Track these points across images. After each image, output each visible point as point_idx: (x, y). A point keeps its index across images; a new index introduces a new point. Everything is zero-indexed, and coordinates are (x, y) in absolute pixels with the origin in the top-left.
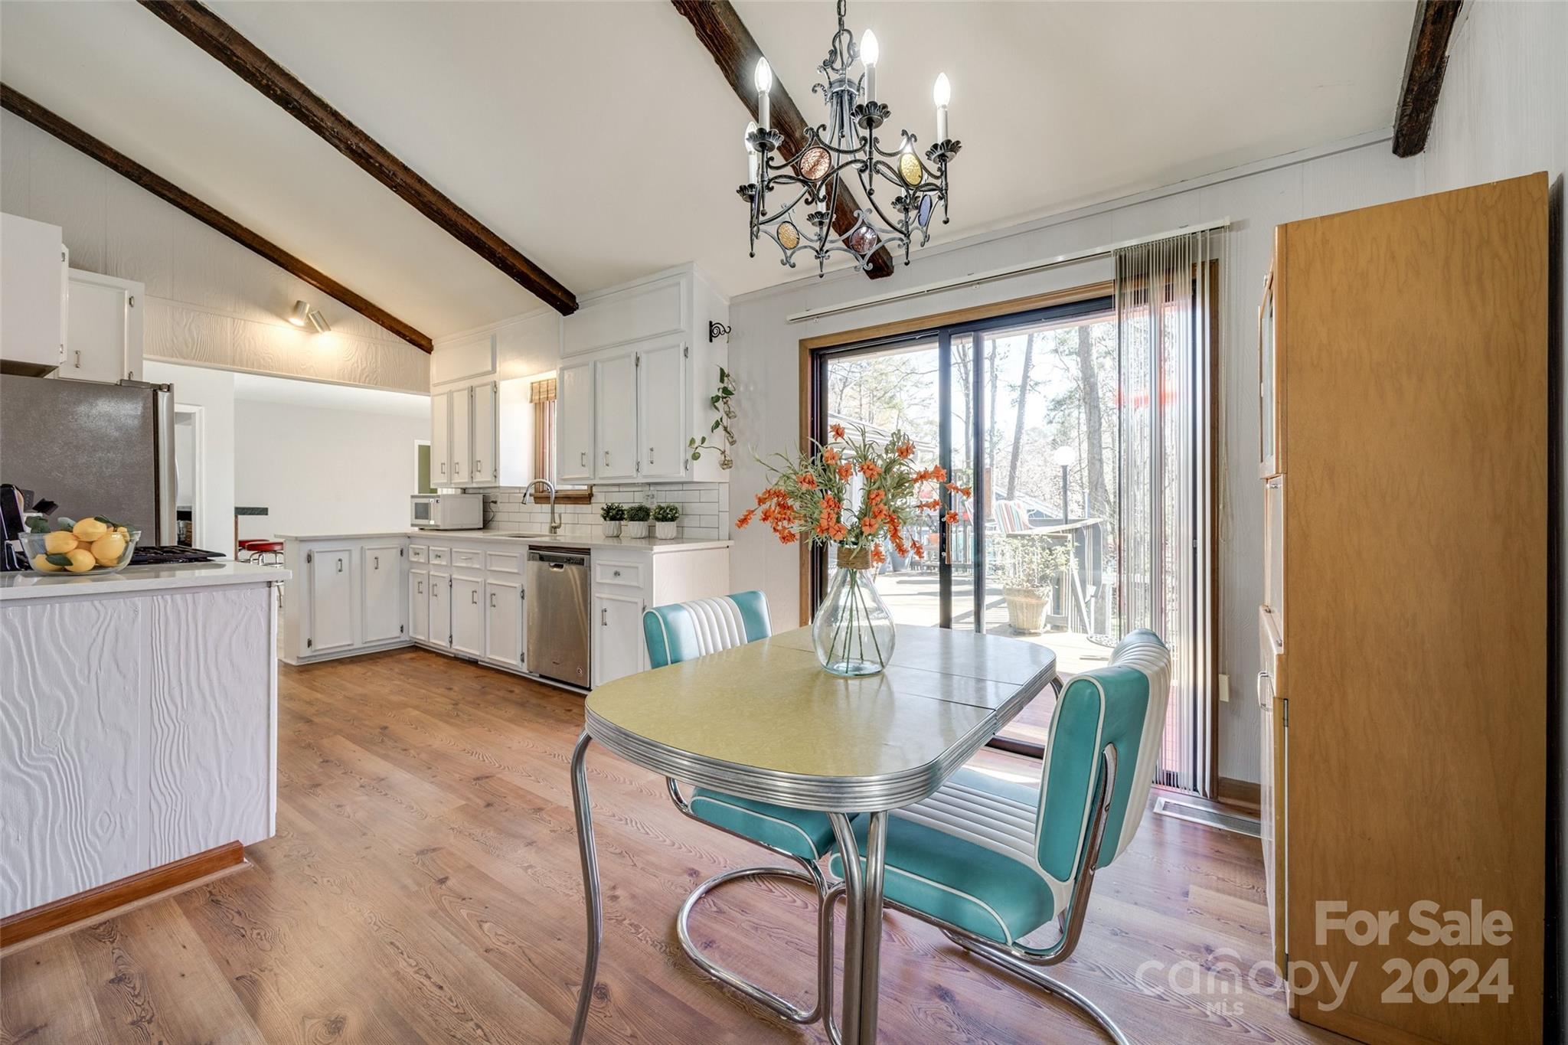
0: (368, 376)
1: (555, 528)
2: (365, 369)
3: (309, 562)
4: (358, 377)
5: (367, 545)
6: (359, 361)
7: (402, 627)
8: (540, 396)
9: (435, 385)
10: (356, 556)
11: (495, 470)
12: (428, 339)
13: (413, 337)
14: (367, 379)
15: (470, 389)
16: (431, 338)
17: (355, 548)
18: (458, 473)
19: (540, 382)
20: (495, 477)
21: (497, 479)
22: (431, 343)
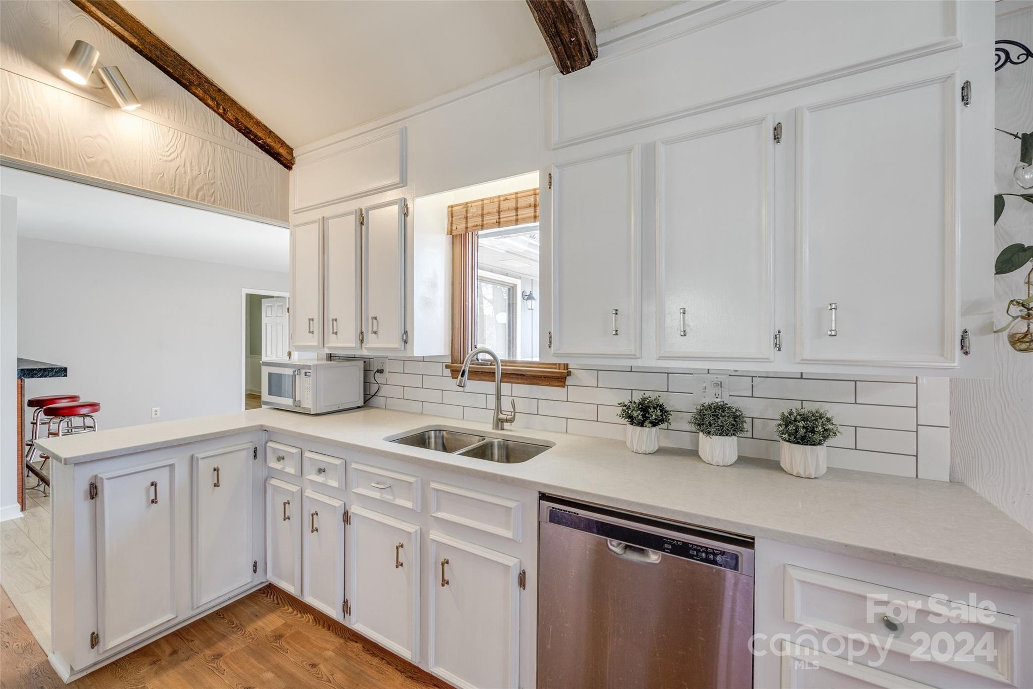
0: (201, 189)
1: (503, 421)
2: (196, 177)
3: (92, 497)
4: (186, 188)
5: (200, 452)
6: (188, 165)
7: (255, 565)
8: (467, 223)
9: (297, 212)
10: (182, 473)
11: (406, 332)
12: (288, 147)
13: (269, 141)
14: (201, 193)
15: (359, 213)
16: (291, 146)
17: (180, 461)
18: (336, 333)
19: (467, 203)
20: (406, 342)
21: (408, 346)
22: (292, 154)
